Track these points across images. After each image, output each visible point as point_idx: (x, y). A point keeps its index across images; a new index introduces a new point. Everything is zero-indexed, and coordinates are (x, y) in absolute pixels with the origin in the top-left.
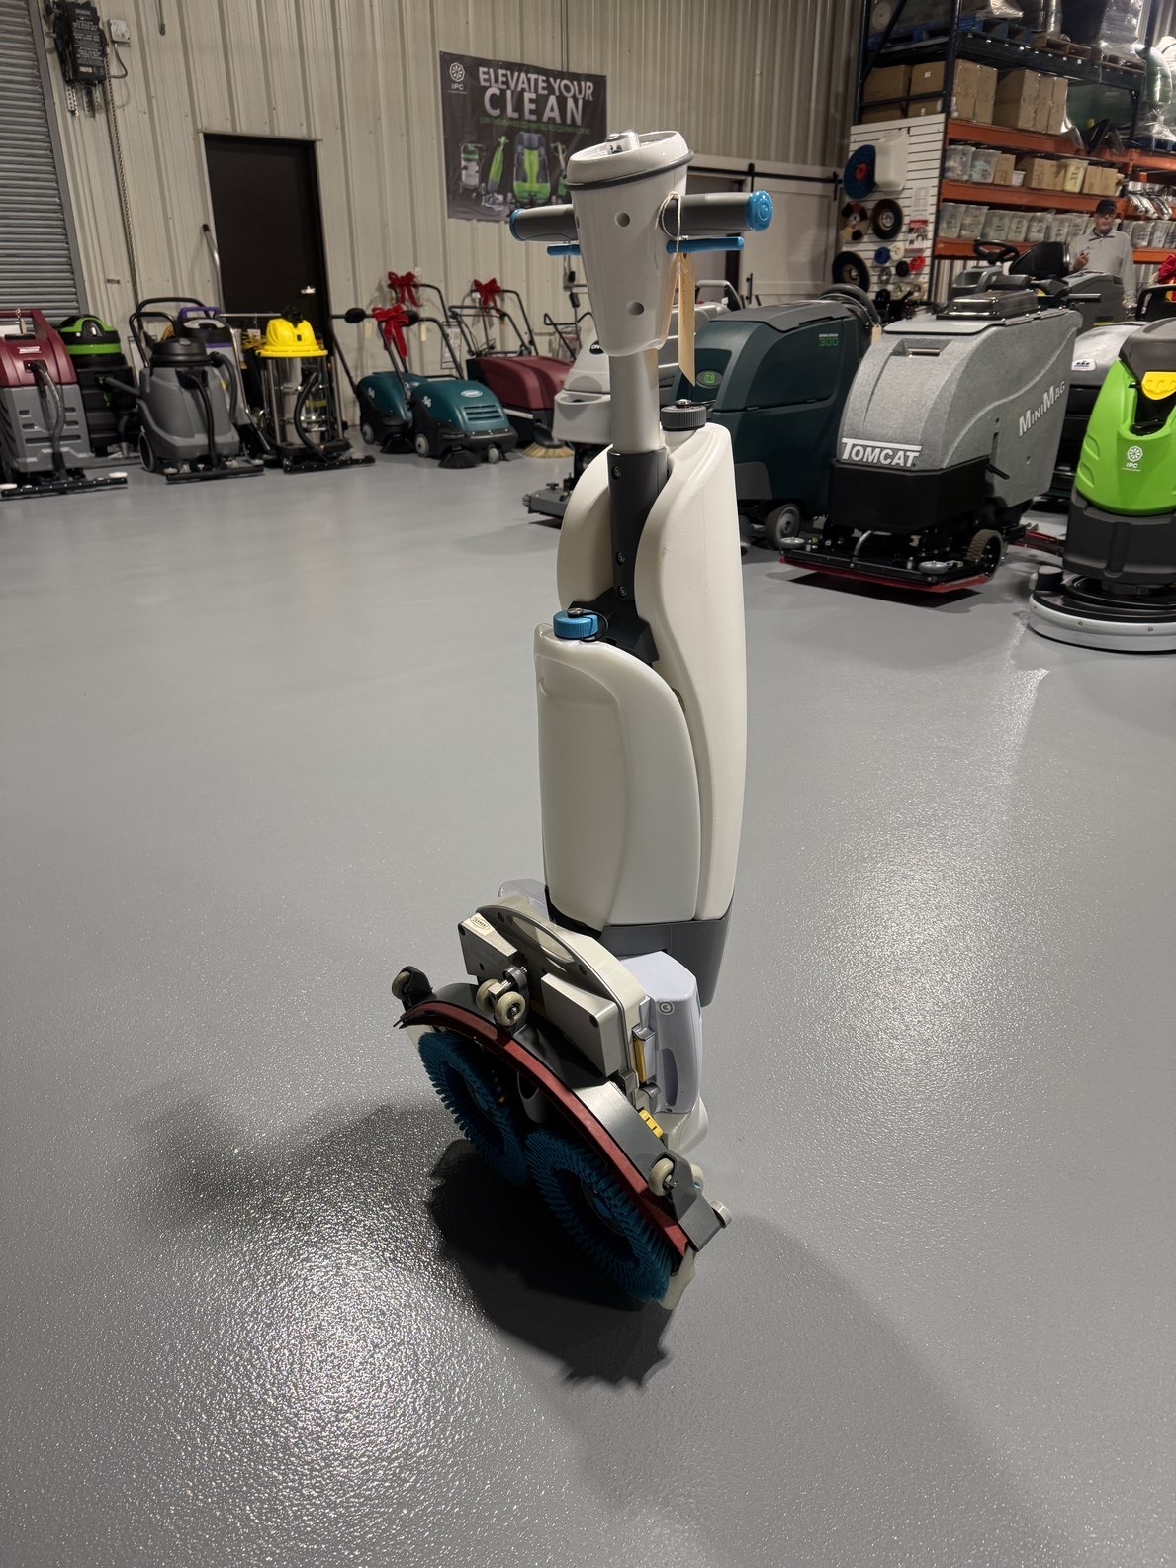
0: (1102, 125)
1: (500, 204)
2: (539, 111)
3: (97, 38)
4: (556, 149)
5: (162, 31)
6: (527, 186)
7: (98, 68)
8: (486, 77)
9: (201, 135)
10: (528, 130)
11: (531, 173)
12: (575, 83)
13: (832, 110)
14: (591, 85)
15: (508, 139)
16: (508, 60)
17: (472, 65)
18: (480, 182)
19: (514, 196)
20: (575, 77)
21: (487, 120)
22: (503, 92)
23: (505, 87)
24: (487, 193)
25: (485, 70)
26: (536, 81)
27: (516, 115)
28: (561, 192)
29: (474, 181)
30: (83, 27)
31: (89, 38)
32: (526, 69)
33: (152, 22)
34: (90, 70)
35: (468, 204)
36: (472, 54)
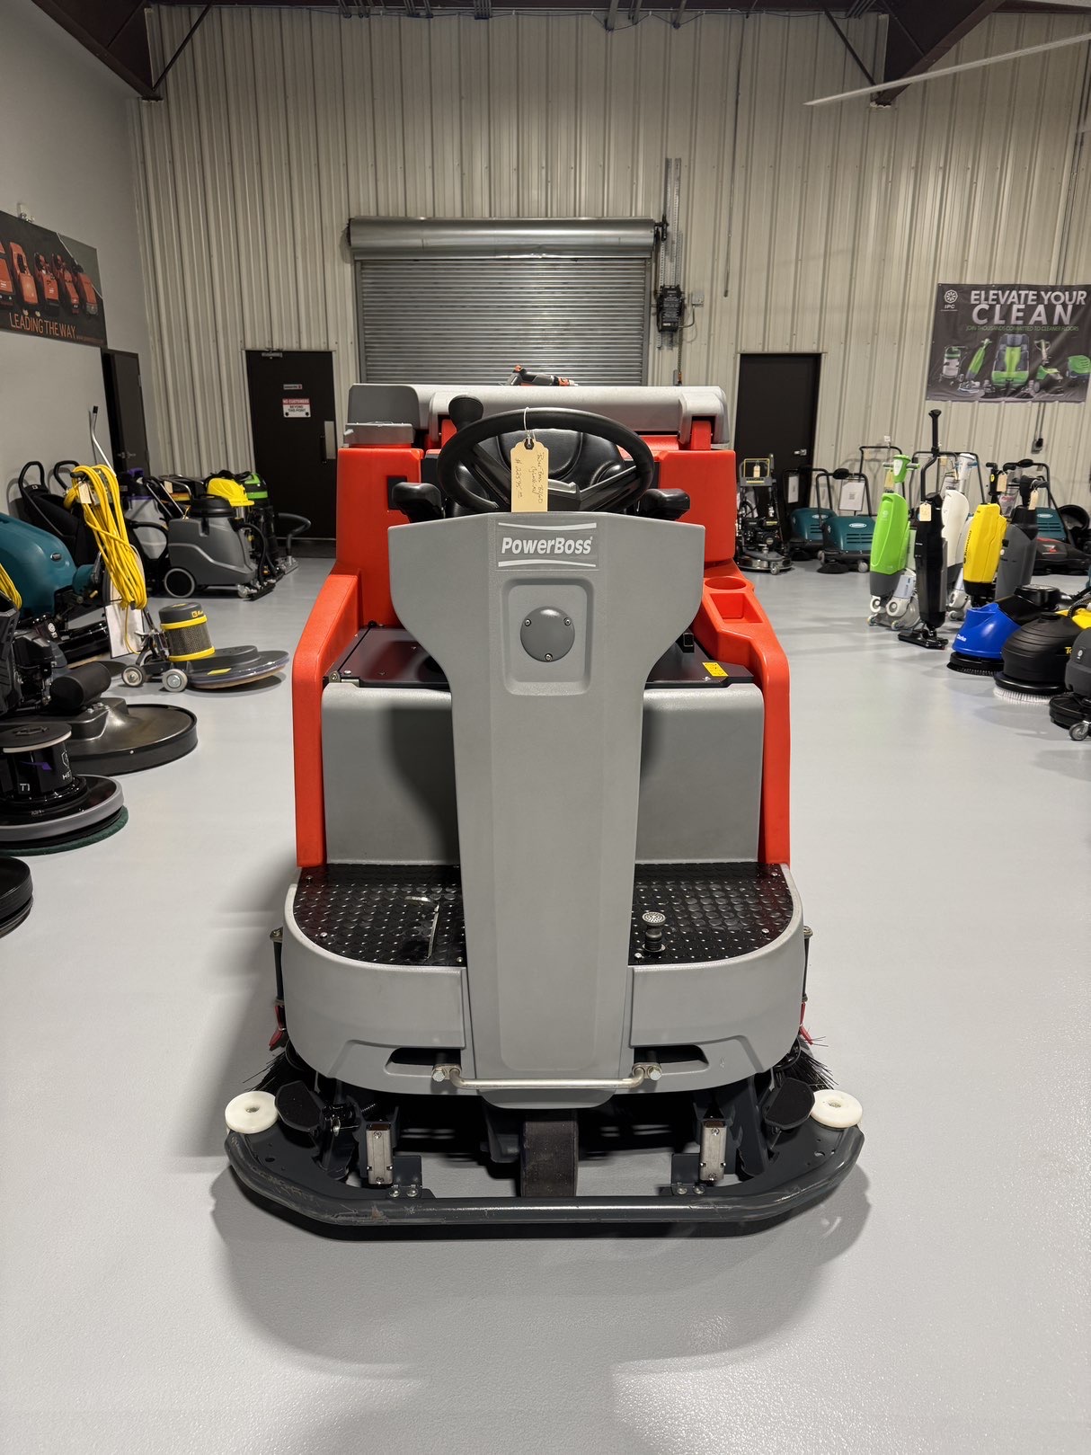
1: (976, 388)
2: (1026, 318)
3: (677, 306)
4: (1039, 345)
5: (726, 295)
6: (1005, 374)
7: (675, 323)
8: (978, 297)
9: (739, 356)
10: (1014, 332)
11: (1010, 367)
12: (1067, 293)
14: (1085, 293)
15: (990, 338)
16: (1003, 283)
17: (964, 290)
18: (959, 374)
19: (991, 382)
20: (1070, 289)
21: (973, 328)
22: (992, 307)
24: (965, 380)
25: (978, 292)
26: (1027, 296)
27: (1003, 322)
28: (1040, 376)
29: (954, 373)
30: (670, 300)
31: (673, 306)
32: (1018, 287)
33: (720, 289)
34: (669, 324)
35: (945, 389)
36: (969, 282)
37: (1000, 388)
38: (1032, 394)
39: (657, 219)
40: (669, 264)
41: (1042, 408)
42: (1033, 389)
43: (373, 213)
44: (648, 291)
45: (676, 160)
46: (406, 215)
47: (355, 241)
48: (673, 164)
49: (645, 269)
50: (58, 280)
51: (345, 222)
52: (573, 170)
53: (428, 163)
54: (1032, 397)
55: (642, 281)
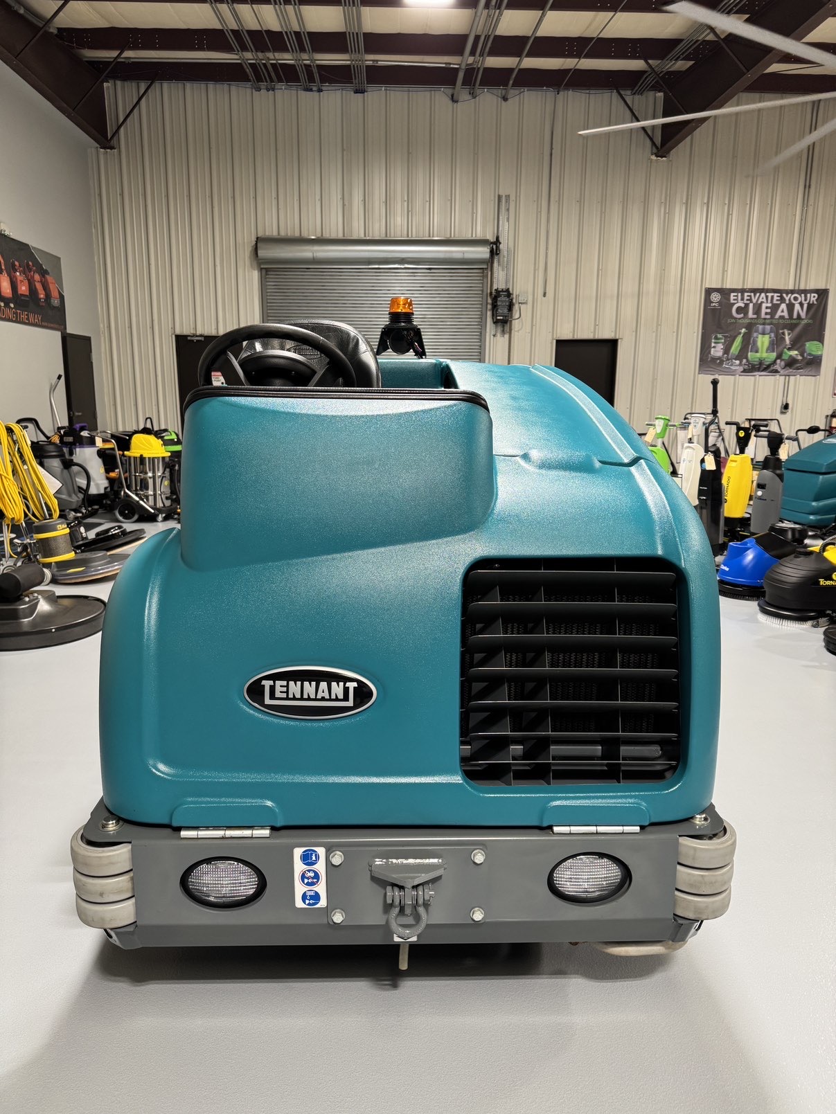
1: (736, 365)
2: (772, 313)
3: (507, 304)
4: (783, 334)
5: (545, 295)
6: (758, 355)
7: (506, 316)
8: (736, 298)
9: (555, 341)
10: (764, 324)
11: (762, 350)
12: (803, 295)
14: (816, 295)
15: (746, 328)
16: (754, 287)
17: (725, 293)
18: (723, 355)
19: (748, 361)
20: (805, 292)
21: (733, 321)
22: (747, 305)
23: (748, 302)
24: (728, 360)
25: (736, 294)
26: (772, 297)
27: (755, 316)
28: (785, 357)
29: (719, 354)
30: (502, 300)
31: (504, 304)
32: (766, 291)
33: (540, 292)
34: (502, 318)
35: (712, 366)
36: (728, 287)
37: (755, 365)
38: (779, 370)
39: (492, 239)
40: (501, 272)
41: (787, 380)
42: (780, 366)
43: (275, 234)
44: (485, 293)
45: (506, 196)
46: (301, 235)
47: (261, 253)
48: (504, 200)
49: (483, 276)
50: (29, 280)
51: (254, 239)
52: (428, 203)
53: (318, 197)
54: (779, 372)
55: (481, 285)
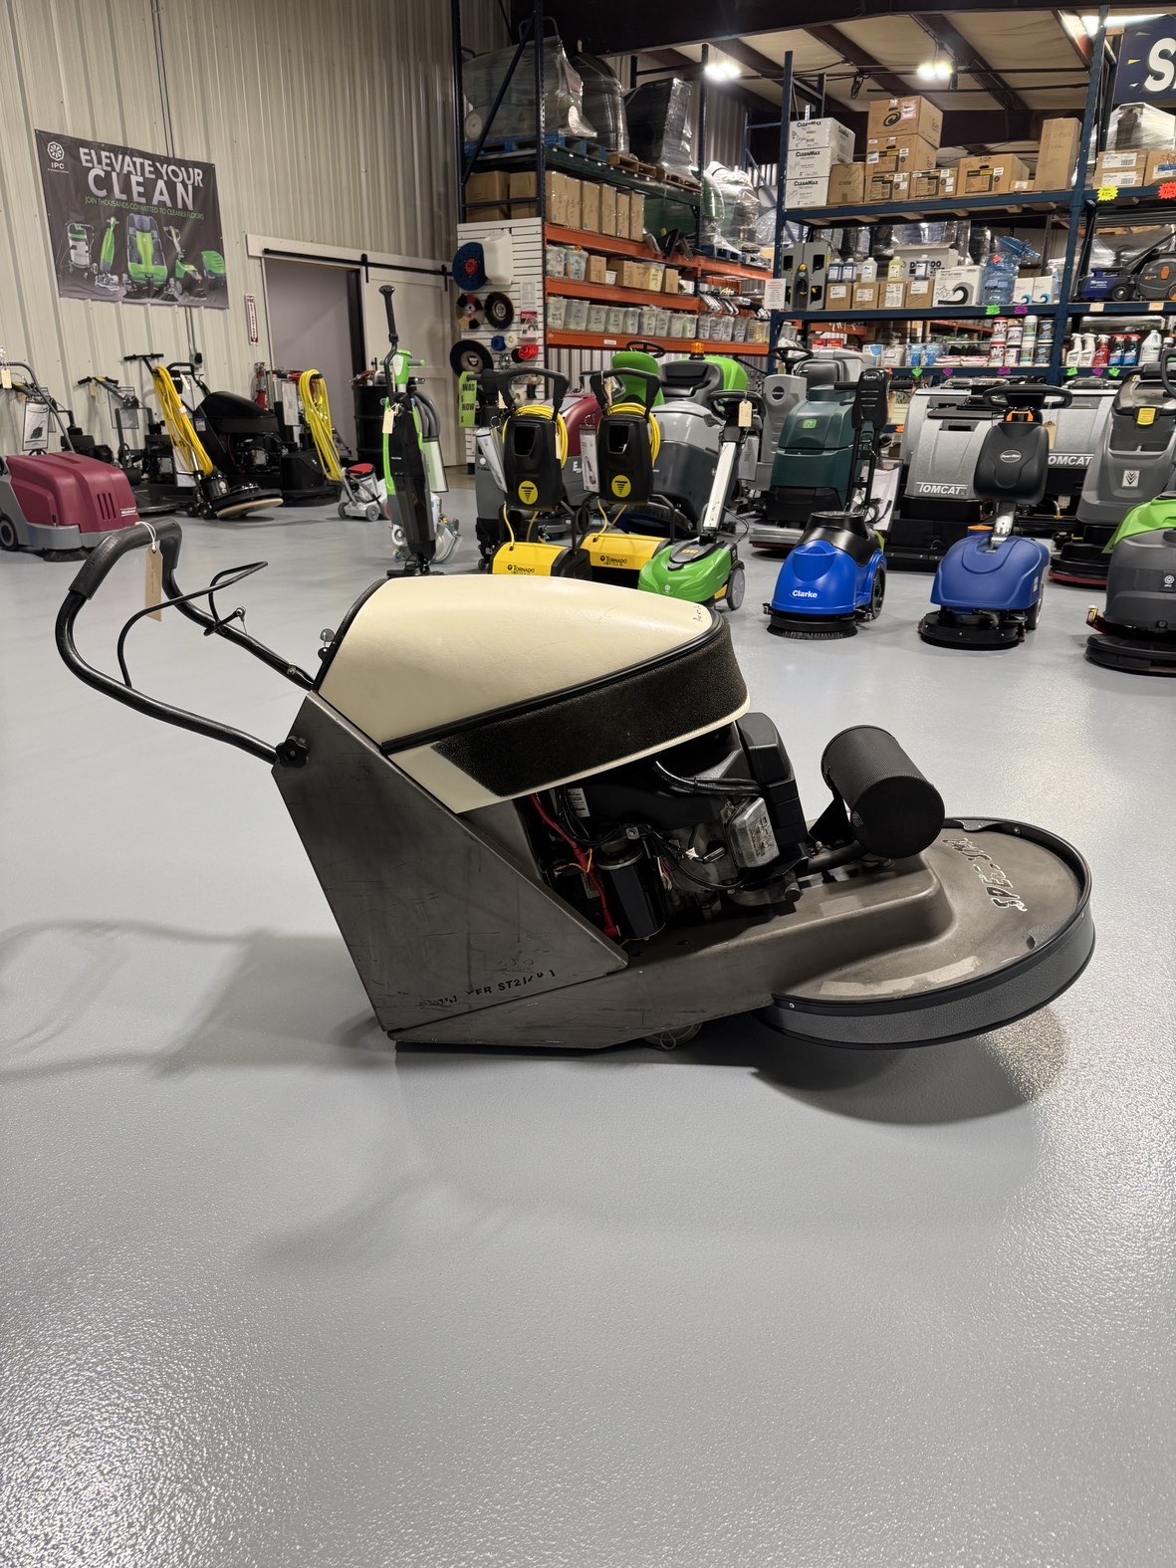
0: (673, 233)
1: (115, 284)
4: (169, 232)
6: (142, 267)
8: (89, 158)
10: (139, 213)
11: (146, 258)
12: (183, 169)
13: (436, 209)
14: (200, 172)
15: (117, 220)
16: (110, 143)
17: (72, 146)
18: (91, 263)
19: (129, 277)
20: (181, 163)
21: (92, 200)
22: (108, 174)
23: (109, 169)
24: (100, 273)
25: (87, 151)
26: (142, 165)
27: (124, 197)
28: (180, 274)
29: (85, 261)
32: (133, 153)
35: (80, 283)
36: (70, 133)
37: (140, 286)
38: (176, 295)
41: (189, 314)
42: (176, 289)
54: (177, 300)
